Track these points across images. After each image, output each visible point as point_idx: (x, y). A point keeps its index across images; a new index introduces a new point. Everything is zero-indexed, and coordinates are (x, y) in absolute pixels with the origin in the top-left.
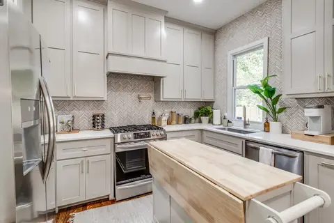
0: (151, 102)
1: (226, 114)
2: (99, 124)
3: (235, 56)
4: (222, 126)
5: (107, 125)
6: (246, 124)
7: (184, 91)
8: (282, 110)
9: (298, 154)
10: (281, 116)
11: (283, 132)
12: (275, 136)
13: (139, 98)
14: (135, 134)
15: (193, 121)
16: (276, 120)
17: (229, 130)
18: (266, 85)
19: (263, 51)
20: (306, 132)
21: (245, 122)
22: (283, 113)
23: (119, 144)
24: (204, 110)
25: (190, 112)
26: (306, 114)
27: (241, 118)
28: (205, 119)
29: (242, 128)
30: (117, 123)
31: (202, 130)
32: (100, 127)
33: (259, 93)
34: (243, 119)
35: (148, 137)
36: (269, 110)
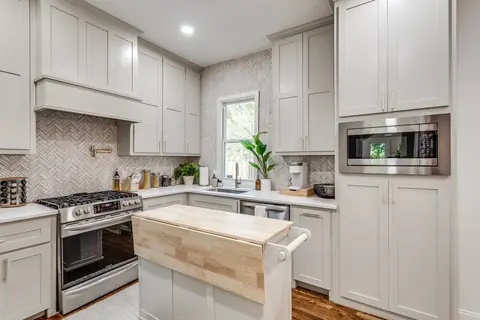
0: (113, 157)
1: (215, 172)
2: (18, 196)
3: (225, 104)
4: (211, 187)
5: (30, 195)
6: (238, 183)
7: (163, 143)
8: (271, 167)
9: (284, 208)
10: (271, 173)
11: (272, 189)
12: (266, 194)
13: (93, 152)
14: (96, 207)
15: (173, 182)
16: (266, 177)
17: (219, 190)
18: (258, 142)
19: (254, 104)
20: (291, 188)
21: (236, 180)
22: (272, 171)
23: (68, 223)
24: (187, 168)
25: (168, 171)
26: (291, 171)
27: (231, 176)
28: (189, 179)
29: (233, 188)
30: (50, 192)
31: (188, 194)
32: (18, 201)
33: (251, 149)
34: (234, 177)
35: (117, 209)
36: (259, 166)
